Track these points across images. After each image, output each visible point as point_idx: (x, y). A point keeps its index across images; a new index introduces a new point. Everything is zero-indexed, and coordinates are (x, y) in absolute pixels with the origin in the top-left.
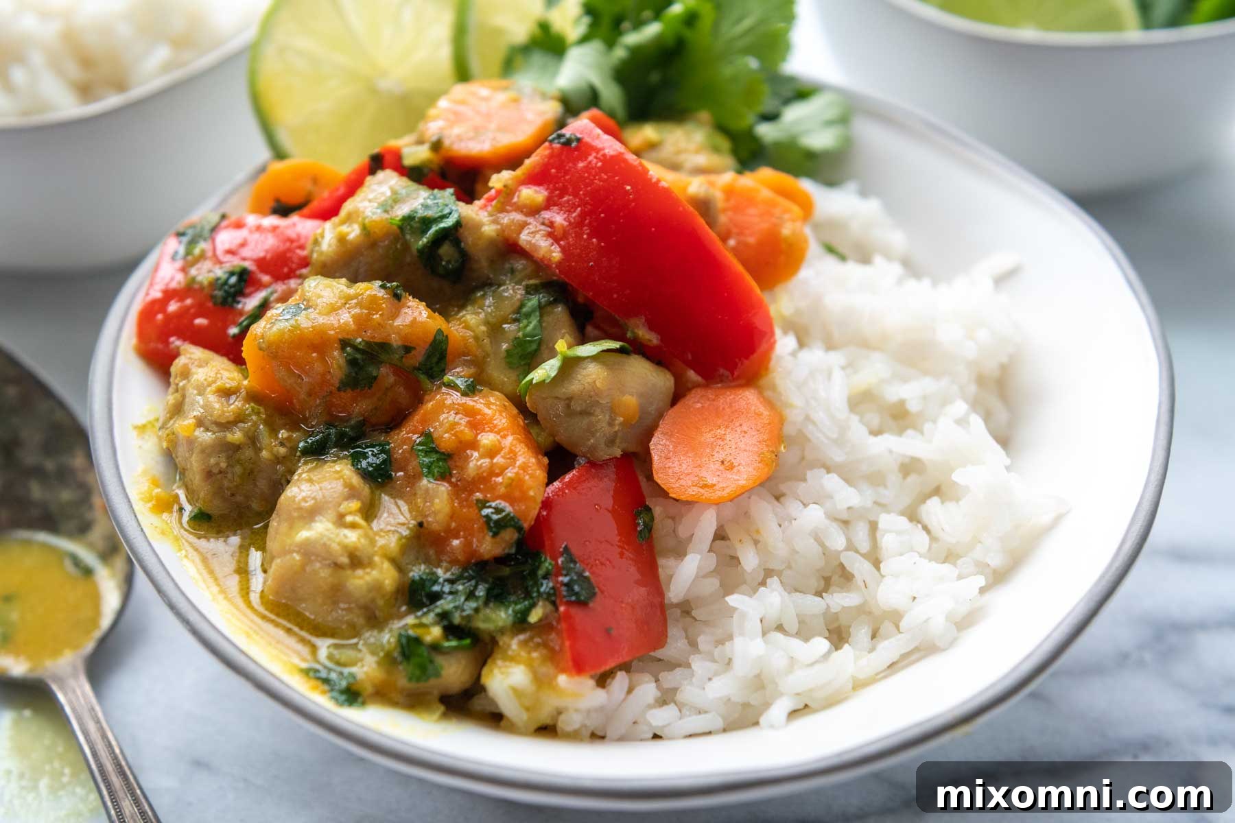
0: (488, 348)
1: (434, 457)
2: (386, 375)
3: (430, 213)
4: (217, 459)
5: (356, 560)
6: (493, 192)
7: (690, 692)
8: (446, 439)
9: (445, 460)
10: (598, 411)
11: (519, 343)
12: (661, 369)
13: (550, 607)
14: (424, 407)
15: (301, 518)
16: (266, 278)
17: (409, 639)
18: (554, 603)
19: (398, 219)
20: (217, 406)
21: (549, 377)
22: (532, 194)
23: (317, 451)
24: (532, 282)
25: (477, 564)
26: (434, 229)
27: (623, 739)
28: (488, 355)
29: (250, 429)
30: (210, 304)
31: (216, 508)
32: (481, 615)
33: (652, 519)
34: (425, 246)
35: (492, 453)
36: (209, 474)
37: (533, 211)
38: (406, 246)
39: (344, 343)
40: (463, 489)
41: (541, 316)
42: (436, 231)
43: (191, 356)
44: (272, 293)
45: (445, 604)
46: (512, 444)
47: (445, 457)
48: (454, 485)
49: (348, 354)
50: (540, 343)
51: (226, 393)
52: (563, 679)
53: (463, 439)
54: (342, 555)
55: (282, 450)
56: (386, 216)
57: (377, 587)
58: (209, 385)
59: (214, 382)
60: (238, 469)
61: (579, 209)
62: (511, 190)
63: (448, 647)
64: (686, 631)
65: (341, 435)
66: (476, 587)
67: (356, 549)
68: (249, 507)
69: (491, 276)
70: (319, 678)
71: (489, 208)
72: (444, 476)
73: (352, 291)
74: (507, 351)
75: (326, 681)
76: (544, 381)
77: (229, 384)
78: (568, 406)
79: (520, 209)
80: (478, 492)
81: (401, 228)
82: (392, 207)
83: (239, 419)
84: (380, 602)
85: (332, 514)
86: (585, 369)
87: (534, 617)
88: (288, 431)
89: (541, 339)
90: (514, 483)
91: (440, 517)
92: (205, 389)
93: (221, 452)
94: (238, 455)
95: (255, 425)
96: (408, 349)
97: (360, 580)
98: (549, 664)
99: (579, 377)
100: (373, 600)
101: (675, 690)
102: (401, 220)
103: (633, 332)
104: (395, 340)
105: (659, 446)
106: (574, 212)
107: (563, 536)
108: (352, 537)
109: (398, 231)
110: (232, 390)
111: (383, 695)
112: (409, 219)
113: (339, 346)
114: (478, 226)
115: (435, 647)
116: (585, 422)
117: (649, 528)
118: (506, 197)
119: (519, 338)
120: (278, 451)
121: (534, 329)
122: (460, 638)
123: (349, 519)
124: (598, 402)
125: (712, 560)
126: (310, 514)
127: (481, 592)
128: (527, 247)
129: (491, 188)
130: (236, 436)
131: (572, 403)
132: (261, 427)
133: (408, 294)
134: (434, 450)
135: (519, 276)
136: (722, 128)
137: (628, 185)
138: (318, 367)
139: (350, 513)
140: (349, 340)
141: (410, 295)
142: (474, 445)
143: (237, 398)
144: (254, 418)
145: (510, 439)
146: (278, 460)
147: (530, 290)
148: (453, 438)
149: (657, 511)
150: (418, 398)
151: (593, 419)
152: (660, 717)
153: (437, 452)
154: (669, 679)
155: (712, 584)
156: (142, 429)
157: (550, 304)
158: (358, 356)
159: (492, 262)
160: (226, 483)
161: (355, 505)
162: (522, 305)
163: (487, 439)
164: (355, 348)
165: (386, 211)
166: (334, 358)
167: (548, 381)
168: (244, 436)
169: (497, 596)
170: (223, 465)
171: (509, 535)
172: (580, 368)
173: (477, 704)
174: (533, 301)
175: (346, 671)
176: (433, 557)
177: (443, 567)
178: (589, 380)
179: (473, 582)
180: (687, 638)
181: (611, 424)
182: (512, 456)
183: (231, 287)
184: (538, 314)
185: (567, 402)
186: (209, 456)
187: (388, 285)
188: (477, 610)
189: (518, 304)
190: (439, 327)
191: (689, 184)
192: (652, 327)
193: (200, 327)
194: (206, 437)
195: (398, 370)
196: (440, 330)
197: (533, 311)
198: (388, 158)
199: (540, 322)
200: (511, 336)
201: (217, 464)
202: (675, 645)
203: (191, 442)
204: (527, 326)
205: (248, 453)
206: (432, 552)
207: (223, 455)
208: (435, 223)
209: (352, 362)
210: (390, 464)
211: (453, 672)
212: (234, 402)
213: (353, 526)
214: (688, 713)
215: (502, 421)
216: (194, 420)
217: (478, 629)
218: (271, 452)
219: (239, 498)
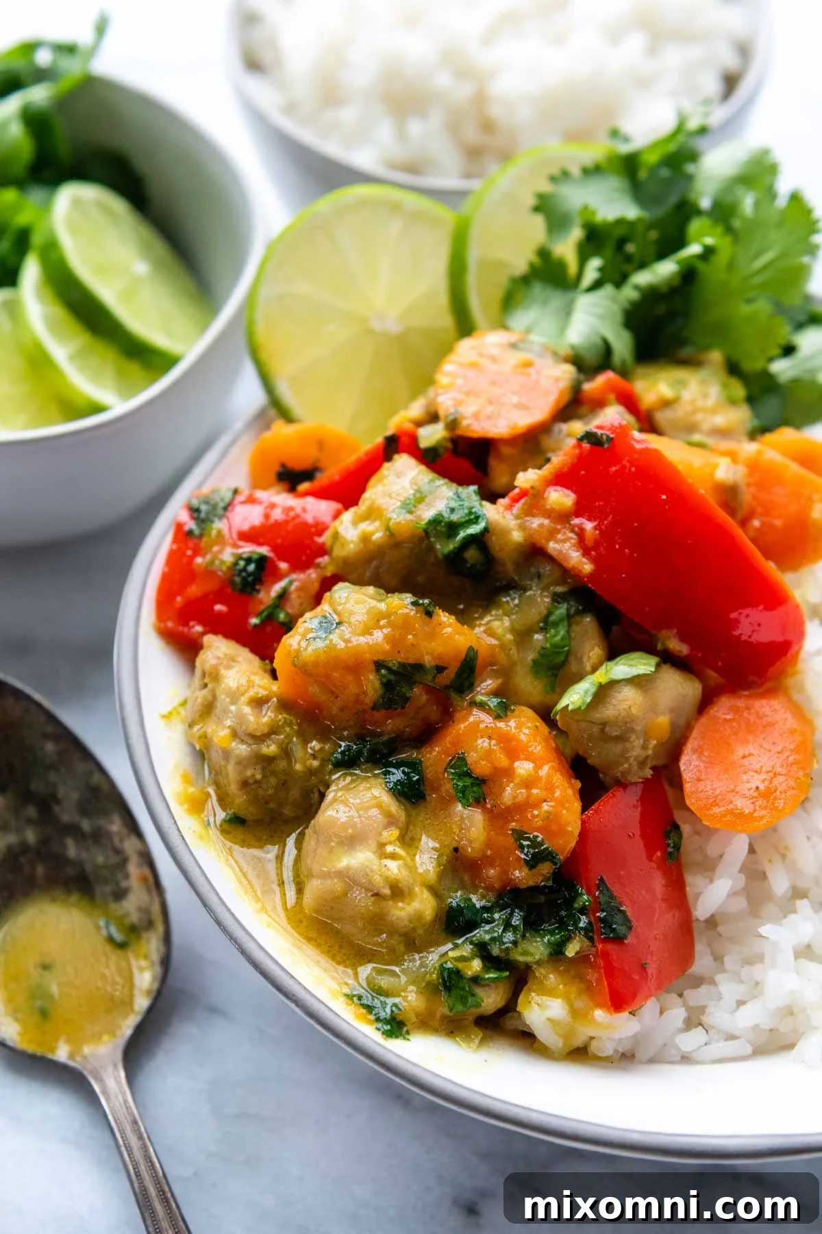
0: (515, 657)
1: (468, 781)
2: (418, 695)
3: (455, 518)
4: (253, 770)
5: (398, 892)
6: (517, 491)
7: (718, 1015)
8: (481, 767)
9: (479, 785)
10: (633, 737)
11: (544, 654)
12: (691, 676)
13: (587, 942)
14: (457, 728)
15: (341, 843)
16: (283, 566)
17: (450, 971)
18: (591, 939)
19: (423, 523)
20: (252, 718)
21: (584, 703)
22: (561, 498)
23: (348, 763)
24: (560, 589)
25: (511, 891)
26: (462, 534)
27: (652, 1061)
28: (515, 664)
29: (283, 741)
30: (229, 590)
31: (250, 812)
32: (520, 949)
33: (680, 837)
34: (452, 552)
35: (528, 783)
36: (245, 784)
37: (562, 517)
38: (431, 548)
39: (379, 665)
40: (498, 817)
41: (569, 625)
42: (464, 538)
43: (217, 648)
44: (291, 583)
45: (482, 933)
46: (549, 776)
47: (478, 782)
48: (490, 811)
49: (383, 676)
50: (567, 655)
51: (258, 703)
52: (599, 1014)
53: (498, 766)
54: (384, 888)
55: (316, 763)
56: (409, 517)
57: (419, 917)
58: (243, 694)
59: (246, 691)
60: (273, 781)
61: (610, 518)
62: (538, 491)
63: (489, 978)
64: (710, 945)
65: (373, 752)
66: (511, 914)
67: (397, 881)
68: (281, 814)
69: (516, 578)
70: (363, 1006)
71: (515, 510)
72: (479, 802)
73: (382, 606)
74: (534, 661)
75: (370, 1009)
76: (580, 708)
77: (262, 693)
78: (602, 730)
79: (548, 514)
80: (513, 822)
81: (426, 531)
82: (415, 506)
83: (273, 731)
84: (421, 932)
85: (373, 844)
86: (620, 692)
87: (571, 950)
88: (319, 742)
89: (569, 650)
90: (551, 817)
91: (477, 845)
92: (238, 699)
93: (255, 764)
94: (273, 767)
95: (288, 737)
96: (440, 669)
97: (401, 912)
98: (584, 997)
99: (614, 701)
100: (414, 929)
101: (702, 1009)
102: (427, 524)
103: (663, 644)
104: (428, 661)
105: (689, 765)
106: (606, 519)
107: (597, 868)
108: (394, 867)
109: (423, 534)
110: (264, 698)
111: (426, 1024)
112: (436, 522)
113: (374, 668)
114: (506, 532)
115: (476, 980)
116: (617, 748)
117: (677, 847)
118: (533, 501)
119: (546, 648)
120: (311, 765)
121: (563, 639)
122: (499, 969)
123: (389, 849)
124: (633, 728)
125: (741, 880)
126: (352, 841)
127: (516, 920)
128: (554, 554)
129: (516, 487)
130: (270, 749)
131: (607, 729)
132: (295, 739)
133: (437, 608)
134: (468, 774)
135: (546, 581)
136: (733, 369)
137: (663, 494)
138: (354, 689)
139: (390, 843)
140: (384, 661)
141: (439, 609)
142: (508, 773)
143: (268, 709)
144: (288, 729)
145: (546, 768)
146: (311, 772)
147: (557, 598)
148: (489, 765)
149: (686, 829)
150: (447, 715)
151: (627, 745)
152: (691, 1041)
153: (471, 777)
154: (695, 996)
155: (741, 903)
156: (167, 717)
157: (578, 613)
158: (392, 677)
159: (517, 565)
160: (261, 792)
161: (395, 833)
162: (549, 614)
163: (523, 768)
164: (388, 668)
165: (410, 512)
166: (368, 680)
167: (583, 708)
168: (278, 748)
169: (532, 925)
170: (259, 776)
171: (546, 868)
172: (616, 692)
173: (510, 1023)
174: (562, 610)
175: (390, 1001)
176: (468, 882)
177: (479, 893)
178: (625, 706)
179: (509, 910)
180: (713, 954)
181: (644, 747)
182: (550, 788)
183: (250, 575)
184: (566, 623)
185: (600, 727)
186: (246, 767)
187: (421, 602)
188: (515, 943)
189: (545, 612)
190: (470, 645)
191: (716, 466)
192: (683, 638)
193: (220, 613)
194: (242, 749)
195: (430, 690)
196: (471, 647)
197: (561, 620)
198: (405, 440)
199: (568, 632)
200: (538, 646)
201: (253, 775)
202: (702, 962)
203: (226, 754)
204: (555, 636)
205: (282, 764)
206: (466, 878)
207: (259, 767)
208: (462, 529)
209: (388, 686)
210: (423, 783)
211: (491, 1000)
212: (266, 713)
213: (393, 856)
214: (716, 1037)
215: (538, 748)
216: (228, 730)
217: (516, 960)
218: (304, 764)
219: (272, 805)
